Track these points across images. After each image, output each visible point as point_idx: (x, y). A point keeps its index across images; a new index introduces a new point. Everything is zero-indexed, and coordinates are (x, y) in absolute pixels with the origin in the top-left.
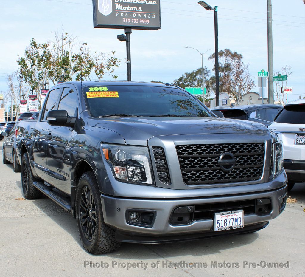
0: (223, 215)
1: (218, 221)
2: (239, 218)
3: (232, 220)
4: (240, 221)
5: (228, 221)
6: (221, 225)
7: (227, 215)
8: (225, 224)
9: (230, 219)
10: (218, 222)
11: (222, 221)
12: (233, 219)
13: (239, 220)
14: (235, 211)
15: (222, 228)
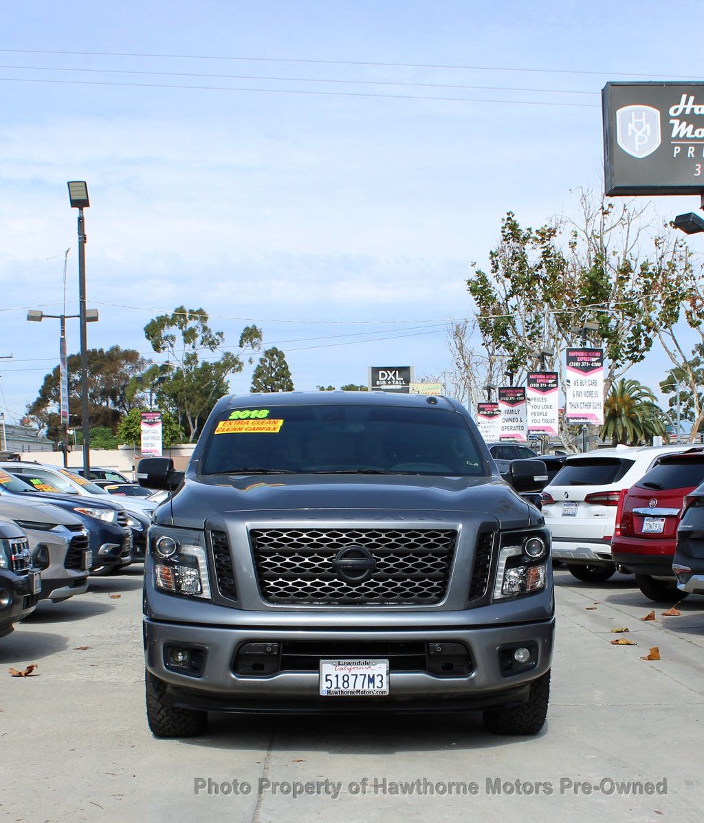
0: (341, 667)
1: (327, 675)
2: (378, 676)
3: (360, 679)
4: (381, 681)
5: (352, 679)
6: (334, 685)
7: (349, 667)
8: (346, 685)
9: (356, 675)
10: (328, 678)
11: (337, 676)
12: (365, 675)
13: (377, 679)
14: (368, 661)
15: (337, 690)
